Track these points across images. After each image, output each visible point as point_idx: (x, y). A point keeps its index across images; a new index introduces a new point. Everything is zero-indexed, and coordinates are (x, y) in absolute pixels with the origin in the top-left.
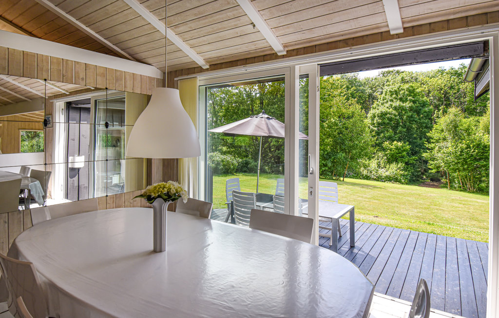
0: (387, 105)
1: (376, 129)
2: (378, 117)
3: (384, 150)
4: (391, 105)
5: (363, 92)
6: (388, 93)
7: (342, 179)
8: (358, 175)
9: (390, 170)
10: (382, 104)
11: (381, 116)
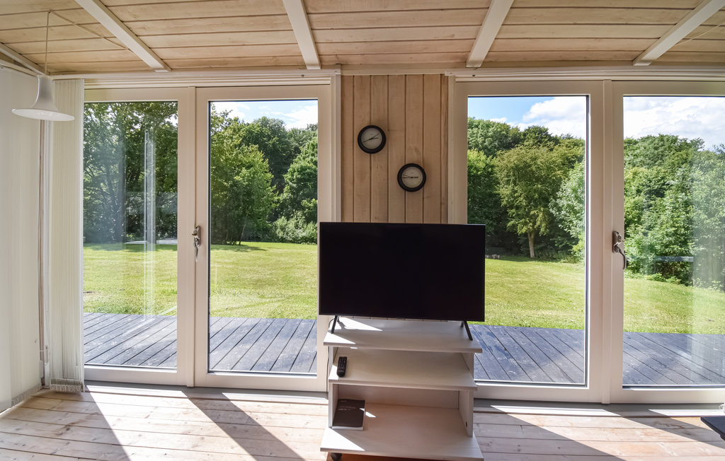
0: (309, 159)
1: (295, 185)
2: (298, 171)
3: (303, 208)
4: (312, 160)
5: (288, 144)
6: (311, 147)
7: (238, 243)
8: (273, 238)
9: (307, 231)
10: (304, 159)
11: (301, 171)
